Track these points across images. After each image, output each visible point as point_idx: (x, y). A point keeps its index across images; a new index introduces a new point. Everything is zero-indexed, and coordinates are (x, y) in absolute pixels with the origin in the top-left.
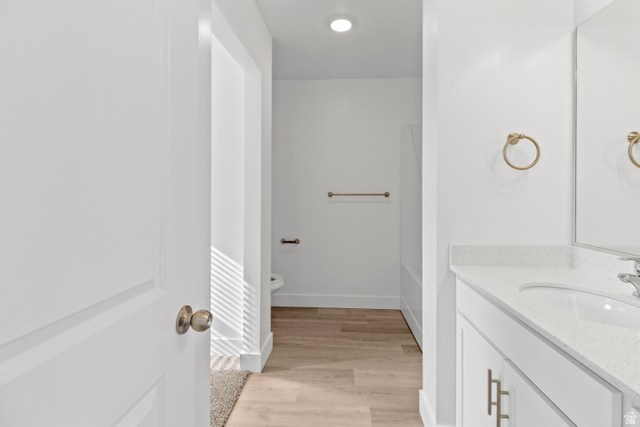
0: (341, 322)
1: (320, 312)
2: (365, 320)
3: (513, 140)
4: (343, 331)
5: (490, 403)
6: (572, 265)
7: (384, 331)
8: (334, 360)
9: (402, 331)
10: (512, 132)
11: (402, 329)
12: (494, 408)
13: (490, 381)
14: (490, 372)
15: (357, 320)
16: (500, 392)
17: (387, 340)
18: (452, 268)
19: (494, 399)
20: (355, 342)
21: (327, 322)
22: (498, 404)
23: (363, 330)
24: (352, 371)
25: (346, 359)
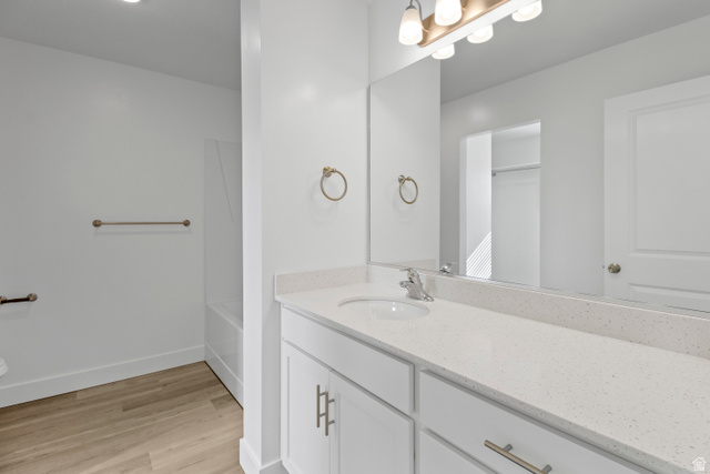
0: (123, 399)
1: (79, 396)
2: (158, 386)
3: (327, 172)
4: (124, 410)
5: (319, 416)
6: (368, 280)
7: (186, 391)
8: (116, 452)
9: (210, 384)
10: (326, 166)
11: (210, 382)
12: (323, 419)
13: (319, 395)
14: (318, 387)
15: (146, 389)
16: (328, 402)
17: (190, 402)
18: (278, 298)
19: (322, 411)
20: (148, 417)
21: (96, 406)
22: (326, 414)
23: (157, 398)
24: (148, 455)
25: (135, 445)
